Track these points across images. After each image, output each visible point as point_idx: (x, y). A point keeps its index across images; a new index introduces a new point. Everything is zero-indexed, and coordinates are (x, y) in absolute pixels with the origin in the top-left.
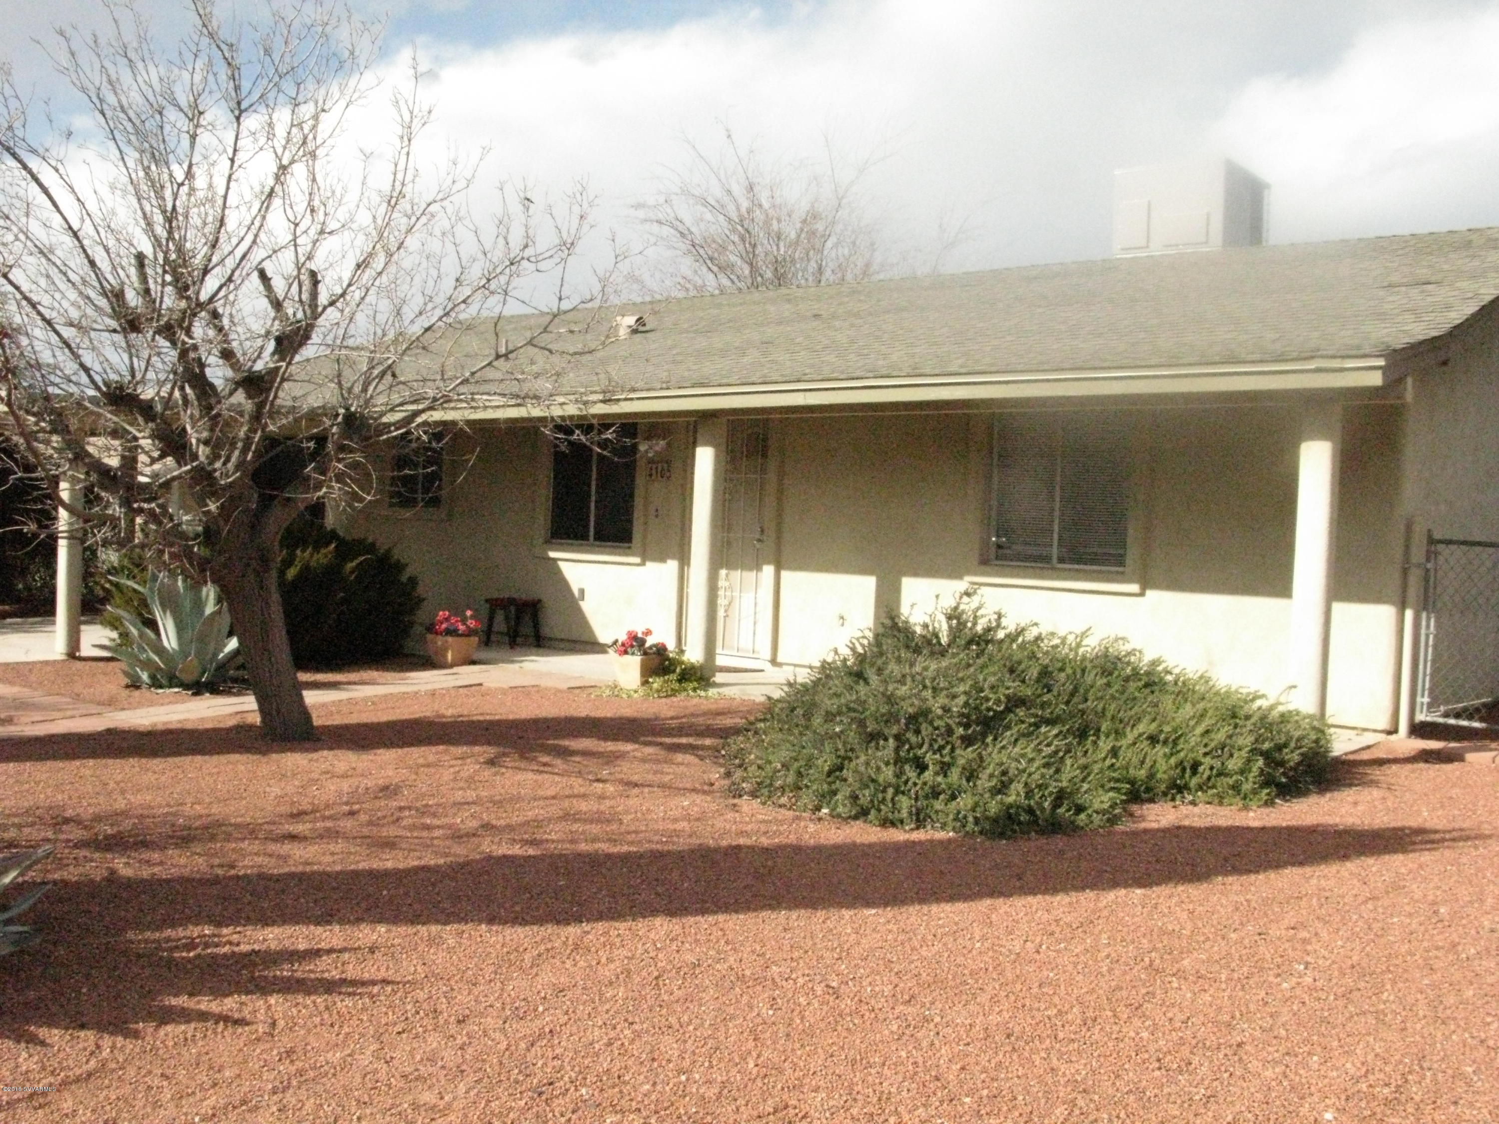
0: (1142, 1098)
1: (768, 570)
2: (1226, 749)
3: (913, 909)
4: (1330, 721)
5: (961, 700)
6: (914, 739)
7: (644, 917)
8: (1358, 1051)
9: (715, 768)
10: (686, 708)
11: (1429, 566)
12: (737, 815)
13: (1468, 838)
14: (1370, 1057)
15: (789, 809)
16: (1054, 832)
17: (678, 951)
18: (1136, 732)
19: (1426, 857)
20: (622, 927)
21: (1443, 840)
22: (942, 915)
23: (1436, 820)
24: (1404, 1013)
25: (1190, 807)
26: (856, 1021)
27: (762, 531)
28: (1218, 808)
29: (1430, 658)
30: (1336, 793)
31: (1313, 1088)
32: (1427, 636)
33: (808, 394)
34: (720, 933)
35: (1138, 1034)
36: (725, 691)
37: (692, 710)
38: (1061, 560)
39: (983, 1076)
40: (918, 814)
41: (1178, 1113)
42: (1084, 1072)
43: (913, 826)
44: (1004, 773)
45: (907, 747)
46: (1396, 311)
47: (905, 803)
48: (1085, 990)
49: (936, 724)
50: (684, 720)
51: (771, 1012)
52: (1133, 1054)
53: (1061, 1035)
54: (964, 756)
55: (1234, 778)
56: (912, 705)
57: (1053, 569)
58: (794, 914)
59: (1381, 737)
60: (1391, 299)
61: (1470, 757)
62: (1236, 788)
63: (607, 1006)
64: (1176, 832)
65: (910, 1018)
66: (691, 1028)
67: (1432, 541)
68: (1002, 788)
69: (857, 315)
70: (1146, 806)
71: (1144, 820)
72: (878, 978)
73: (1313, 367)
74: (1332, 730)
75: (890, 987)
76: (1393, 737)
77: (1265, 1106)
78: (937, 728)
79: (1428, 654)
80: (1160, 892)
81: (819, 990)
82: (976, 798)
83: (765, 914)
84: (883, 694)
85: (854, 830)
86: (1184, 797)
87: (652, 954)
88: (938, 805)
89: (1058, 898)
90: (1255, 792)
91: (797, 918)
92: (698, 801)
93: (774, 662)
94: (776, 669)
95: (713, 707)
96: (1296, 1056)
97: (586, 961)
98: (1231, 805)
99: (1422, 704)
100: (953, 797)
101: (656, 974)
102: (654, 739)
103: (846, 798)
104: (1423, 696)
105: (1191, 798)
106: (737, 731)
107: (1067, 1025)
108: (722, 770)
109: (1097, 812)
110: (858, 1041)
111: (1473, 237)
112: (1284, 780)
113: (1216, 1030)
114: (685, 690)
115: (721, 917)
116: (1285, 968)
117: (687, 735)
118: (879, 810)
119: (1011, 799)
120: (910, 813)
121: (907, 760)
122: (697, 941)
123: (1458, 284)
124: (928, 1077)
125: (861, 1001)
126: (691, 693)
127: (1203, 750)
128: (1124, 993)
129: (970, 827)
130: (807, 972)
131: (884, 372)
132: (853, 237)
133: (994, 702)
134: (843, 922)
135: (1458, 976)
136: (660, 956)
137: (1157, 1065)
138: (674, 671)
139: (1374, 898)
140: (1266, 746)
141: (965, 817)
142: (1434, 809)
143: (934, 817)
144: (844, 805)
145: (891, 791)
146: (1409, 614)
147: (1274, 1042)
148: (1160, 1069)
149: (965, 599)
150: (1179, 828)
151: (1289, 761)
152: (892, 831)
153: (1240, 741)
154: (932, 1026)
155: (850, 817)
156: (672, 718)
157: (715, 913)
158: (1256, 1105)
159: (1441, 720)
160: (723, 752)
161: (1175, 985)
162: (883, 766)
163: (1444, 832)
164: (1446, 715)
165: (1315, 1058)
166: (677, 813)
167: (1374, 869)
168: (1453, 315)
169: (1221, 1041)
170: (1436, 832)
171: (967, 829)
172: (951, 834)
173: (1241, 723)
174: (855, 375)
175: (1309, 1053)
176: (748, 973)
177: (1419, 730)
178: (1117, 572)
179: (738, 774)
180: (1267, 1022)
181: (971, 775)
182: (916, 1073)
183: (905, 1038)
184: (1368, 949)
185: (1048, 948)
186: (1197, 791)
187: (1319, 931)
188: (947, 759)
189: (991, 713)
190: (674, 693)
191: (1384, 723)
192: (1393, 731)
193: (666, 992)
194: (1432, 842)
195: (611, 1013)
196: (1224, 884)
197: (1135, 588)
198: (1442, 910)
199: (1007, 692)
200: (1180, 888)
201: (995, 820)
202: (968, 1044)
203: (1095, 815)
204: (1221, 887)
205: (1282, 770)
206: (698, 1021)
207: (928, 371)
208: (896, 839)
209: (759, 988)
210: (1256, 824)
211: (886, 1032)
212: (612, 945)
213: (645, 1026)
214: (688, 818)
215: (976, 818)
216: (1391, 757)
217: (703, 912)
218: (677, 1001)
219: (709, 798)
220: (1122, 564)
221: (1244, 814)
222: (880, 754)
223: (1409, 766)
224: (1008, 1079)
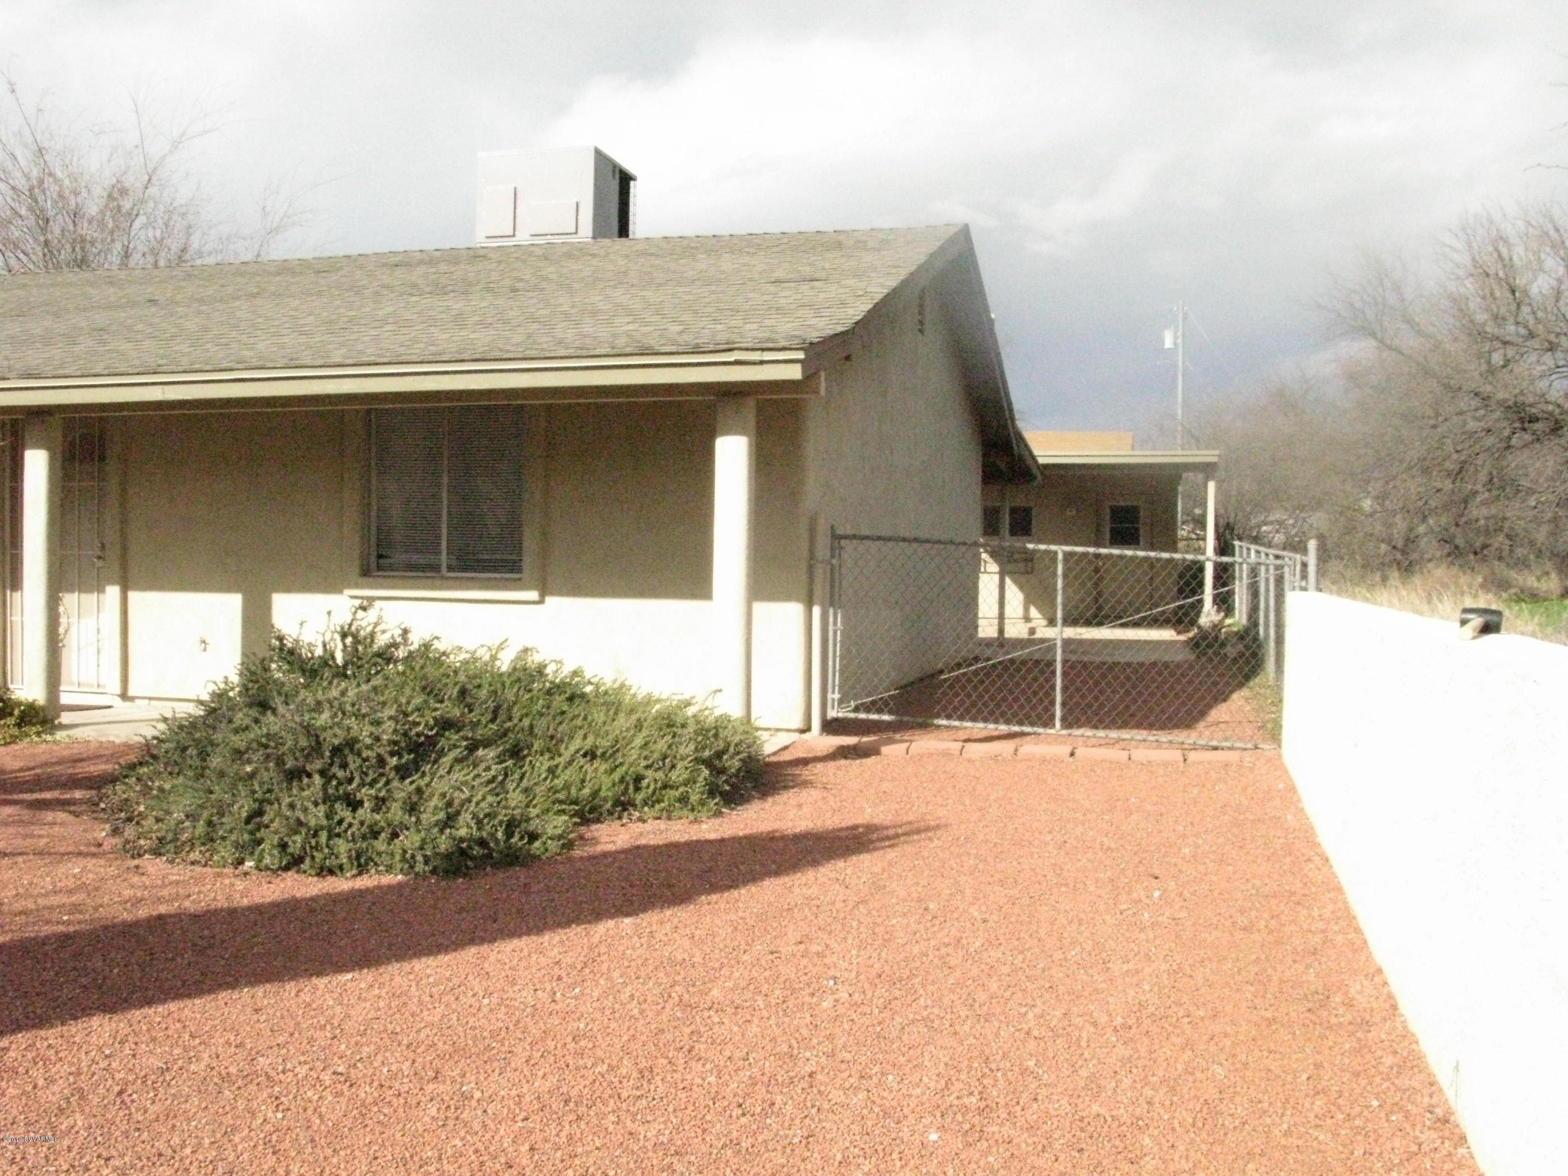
0: (739, 1151)
1: (113, 592)
2: (667, 761)
3: (394, 968)
4: (758, 723)
5: (389, 726)
6: (340, 774)
7: (75, 1018)
8: (926, 1063)
9: (97, 826)
10: (34, 755)
11: (834, 561)
12: (144, 878)
13: (918, 831)
14: (941, 1068)
15: (205, 865)
16: (511, 864)
17: (134, 1056)
18: (572, 749)
19: (891, 854)
20: (51, 1035)
21: (897, 836)
22: (428, 971)
23: (881, 816)
24: (948, 1017)
25: (640, 824)
26: (386, 1111)
27: (103, 546)
28: (670, 823)
29: (838, 653)
30: (777, 797)
31: (905, 1110)
32: (835, 632)
33: (166, 388)
34: (178, 1025)
35: (703, 1079)
36: (77, 733)
37: (43, 758)
38: (450, 568)
39: (559, 1154)
40: (358, 857)
41: (783, 1161)
42: (667, 1132)
43: (354, 872)
44: (449, 804)
45: (334, 783)
46: (793, 306)
47: (342, 847)
48: (625, 1038)
49: (364, 755)
50: (38, 771)
51: (280, 1115)
52: (711, 1103)
53: (624, 1094)
54: (402, 790)
55: (681, 789)
56: (335, 736)
57: (443, 578)
58: (260, 991)
59: (795, 736)
60: (782, 294)
61: (885, 750)
62: (684, 800)
63: (66, 1142)
64: (635, 852)
65: (447, 1098)
66: (188, 1151)
67: (836, 537)
68: (450, 821)
69: (201, 301)
70: (594, 827)
71: (597, 843)
72: (388, 1054)
73: (732, 359)
74: (760, 733)
75: (408, 1064)
76: (806, 736)
77: (866, 1137)
78: (365, 760)
79: (836, 650)
80: (650, 918)
81: (327, 1078)
82: (423, 834)
83: (224, 995)
84: (301, 724)
85: (289, 882)
86: (630, 814)
87: (103, 1065)
88: (380, 844)
89: (547, 937)
90: (702, 803)
91: (262, 994)
92: (90, 866)
93: (124, 696)
94: (128, 704)
95: (66, 753)
96: (871, 1077)
97: (16, 1086)
98: (680, 818)
99: (833, 700)
100: (395, 835)
101: (117, 1089)
102: (10, 797)
103: (273, 846)
104: (833, 692)
105: (637, 814)
106: (113, 780)
107: (625, 1081)
108: (107, 826)
109: (551, 838)
110: (398, 1135)
111: (842, 238)
112: (728, 788)
113: (781, 1063)
114: (27, 735)
115: (173, 1006)
116: (814, 986)
117: (50, 789)
118: (313, 857)
119: (463, 832)
120: (350, 857)
121: (338, 798)
122: (154, 1039)
123: (843, 282)
124: (498, 1166)
125: (382, 1086)
126: (36, 739)
127: (644, 763)
128: (669, 1036)
129: (420, 867)
130: (302, 1059)
131: (255, 362)
132: (166, 217)
133: (423, 725)
134: (319, 993)
135: (975, 972)
136: (114, 1065)
137: (740, 1112)
138: (11, 714)
139: (863, 902)
140: (707, 753)
141: (413, 857)
142: (876, 805)
143: (377, 859)
144: (272, 855)
145: (323, 836)
146: (816, 611)
147: (843, 1066)
148: (744, 1115)
149: (360, 614)
150: (638, 847)
151: (730, 767)
152: (331, 879)
153: (682, 750)
154: (474, 1103)
155: (280, 868)
156: (21, 770)
157: (163, 1001)
158: (858, 1138)
159: (852, 715)
160: (103, 805)
161: (717, 1020)
162: (311, 806)
163: (894, 827)
164: (856, 709)
165: (891, 1077)
166: (71, 883)
167: (848, 871)
168: (851, 311)
169: (791, 1074)
170: (887, 828)
171: (417, 869)
172: (400, 877)
173: (679, 731)
174: (223, 366)
175: (883, 1074)
176: (233, 1070)
177: (831, 726)
178: (515, 580)
179: (130, 831)
180: (827, 1047)
181: (412, 808)
182: (482, 1164)
183: (451, 1123)
184: (883, 954)
185: (563, 995)
186: (643, 807)
187: (828, 942)
188: (383, 794)
189: (422, 739)
190: (14, 740)
191: (797, 721)
192: (807, 729)
193: (138, 1110)
194: (888, 838)
195: (76, 1150)
196: (709, 904)
197: (533, 595)
198: (931, 906)
199: (434, 714)
200: (668, 913)
201: (448, 856)
202: (526, 1119)
203: (549, 842)
204: (707, 907)
205: (724, 778)
206: (194, 1141)
207: (308, 362)
208: (339, 889)
209: (252, 1087)
210: (713, 836)
211: (426, 1119)
212: (45, 1060)
213: (127, 1159)
214: (82, 887)
215: (425, 856)
216: (811, 755)
217: (149, 1002)
218: (157, 1120)
219: (102, 862)
220: (520, 571)
221: (696, 826)
222: (306, 793)
223: (832, 765)
224: (588, 1153)
